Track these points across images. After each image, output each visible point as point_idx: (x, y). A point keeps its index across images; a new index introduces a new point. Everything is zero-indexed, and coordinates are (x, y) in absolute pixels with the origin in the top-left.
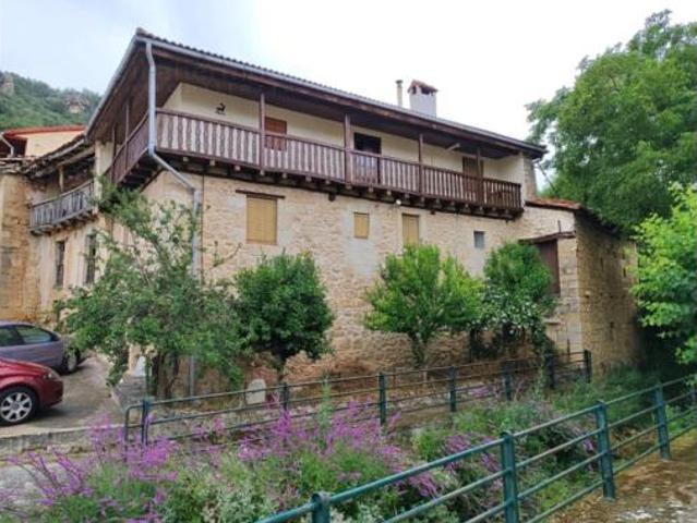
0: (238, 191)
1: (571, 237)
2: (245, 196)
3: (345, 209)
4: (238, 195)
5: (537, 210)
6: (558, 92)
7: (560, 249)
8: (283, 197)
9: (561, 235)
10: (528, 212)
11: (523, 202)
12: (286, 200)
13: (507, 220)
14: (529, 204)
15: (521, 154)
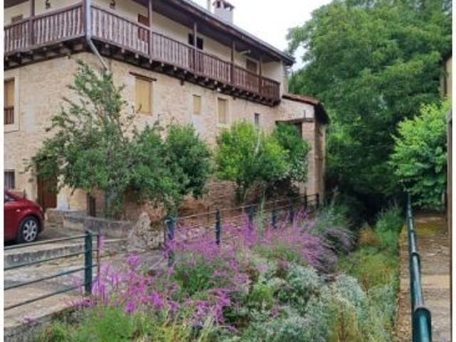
0: (131, 73)
1: (311, 122)
2: (134, 77)
3: (189, 92)
4: (131, 76)
5: (291, 102)
6: (307, 22)
7: (303, 129)
8: (155, 80)
9: (305, 120)
10: (284, 103)
11: (281, 95)
12: (157, 81)
13: (271, 106)
14: (284, 97)
15: (281, 62)
